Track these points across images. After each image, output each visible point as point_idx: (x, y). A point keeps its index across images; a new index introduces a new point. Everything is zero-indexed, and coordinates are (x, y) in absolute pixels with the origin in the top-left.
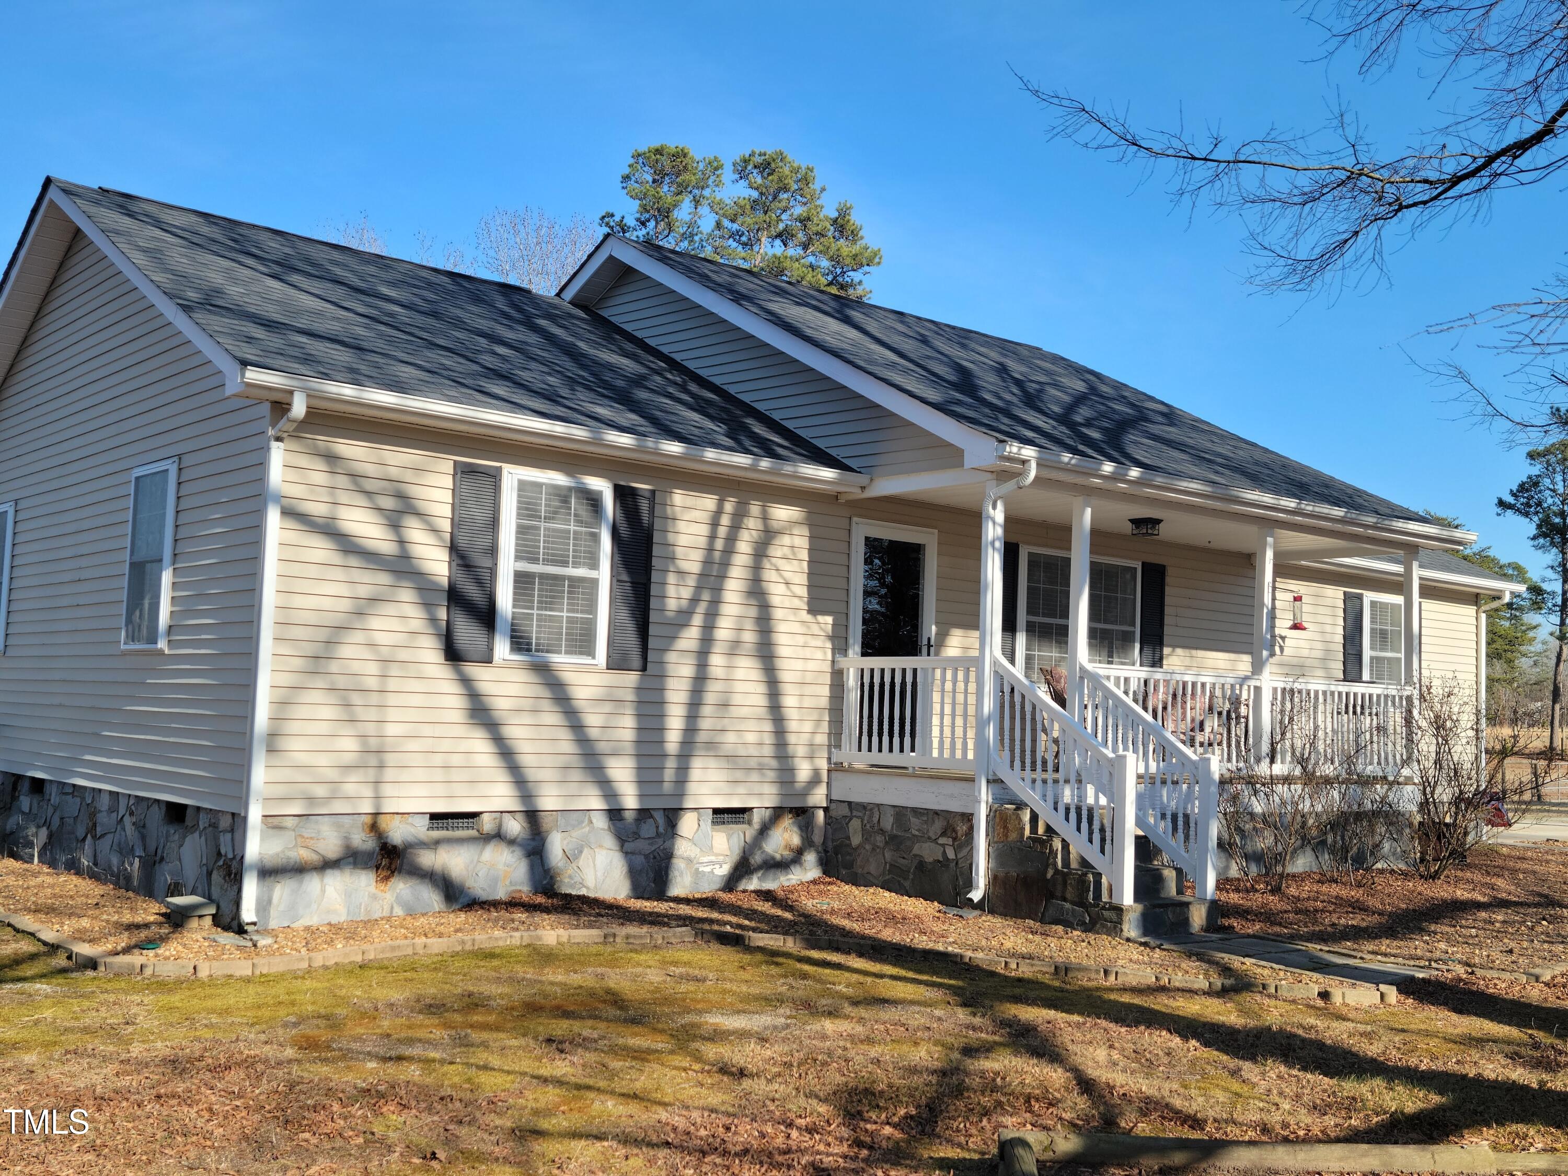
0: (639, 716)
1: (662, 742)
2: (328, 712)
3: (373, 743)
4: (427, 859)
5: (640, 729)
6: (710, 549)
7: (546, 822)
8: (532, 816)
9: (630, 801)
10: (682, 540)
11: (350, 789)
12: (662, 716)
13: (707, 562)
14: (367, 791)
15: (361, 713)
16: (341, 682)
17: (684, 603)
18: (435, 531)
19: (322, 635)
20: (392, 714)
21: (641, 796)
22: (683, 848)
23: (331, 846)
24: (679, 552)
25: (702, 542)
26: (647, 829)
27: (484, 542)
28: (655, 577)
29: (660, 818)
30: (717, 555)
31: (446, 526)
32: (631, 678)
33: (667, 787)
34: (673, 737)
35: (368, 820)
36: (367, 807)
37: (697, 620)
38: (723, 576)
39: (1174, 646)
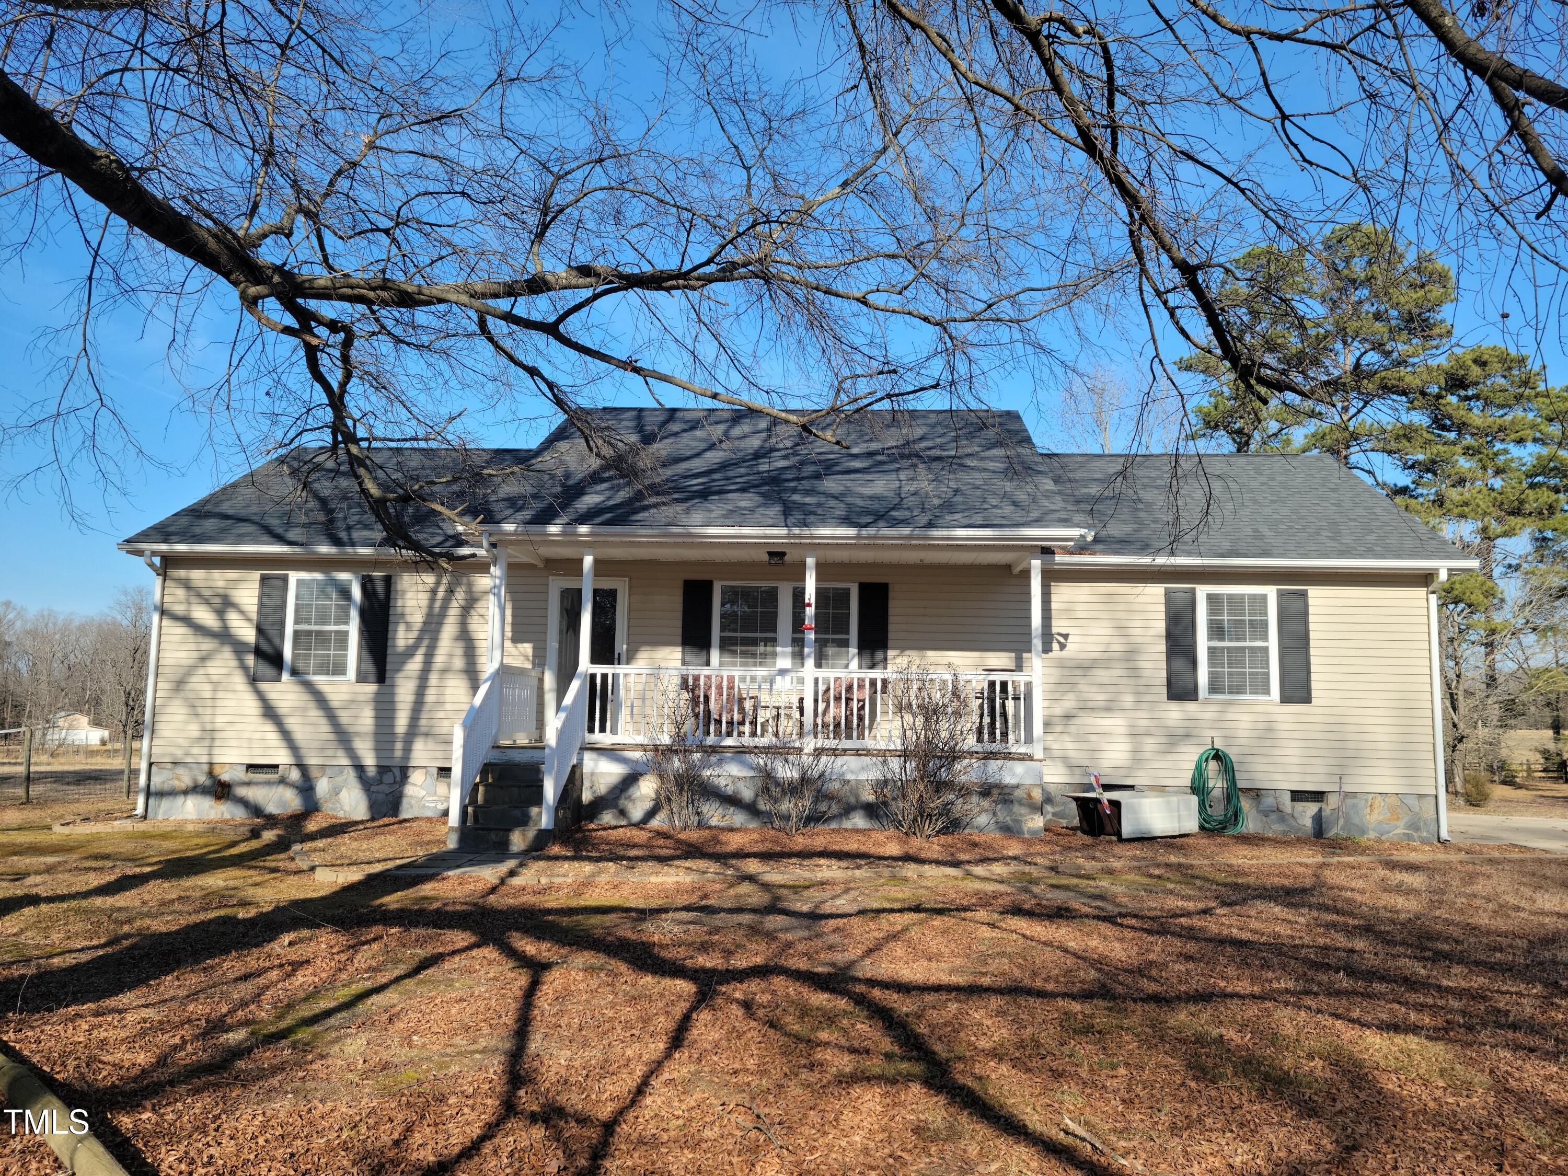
0: (376, 710)
1: (393, 726)
2: (183, 710)
3: (208, 727)
4: (241, 792)
5: (377, 718)
6: (431, 607)
7: (314, 773)
8: (303, 768)
9: (369, 760)
10: (410, 603)
11: (195, 751)
12: (394, 710)
13: (429, 615)
14: (204, 751)
15: (200, 710)
16: (190, 695)
17: (411, 642)
18: (249, 620)
19: (182, 671)
20: (219, 711)
21: (378, 758)
22: (410, 790)
23: (186, 780)
24: (408, 611)
25: (425, 603)
26: (388, 778)
27: (276, 618)
28: (391, 627)
29: (397, 772)
30: (437, 610)
31: (254, 616)
32: (371, 688)
33: (398, 754)
34: (402, 723)
35: (206, 768)
36: (205, 759)
37: (422, 651)
38: (440, 624)
39: (903, 649)
